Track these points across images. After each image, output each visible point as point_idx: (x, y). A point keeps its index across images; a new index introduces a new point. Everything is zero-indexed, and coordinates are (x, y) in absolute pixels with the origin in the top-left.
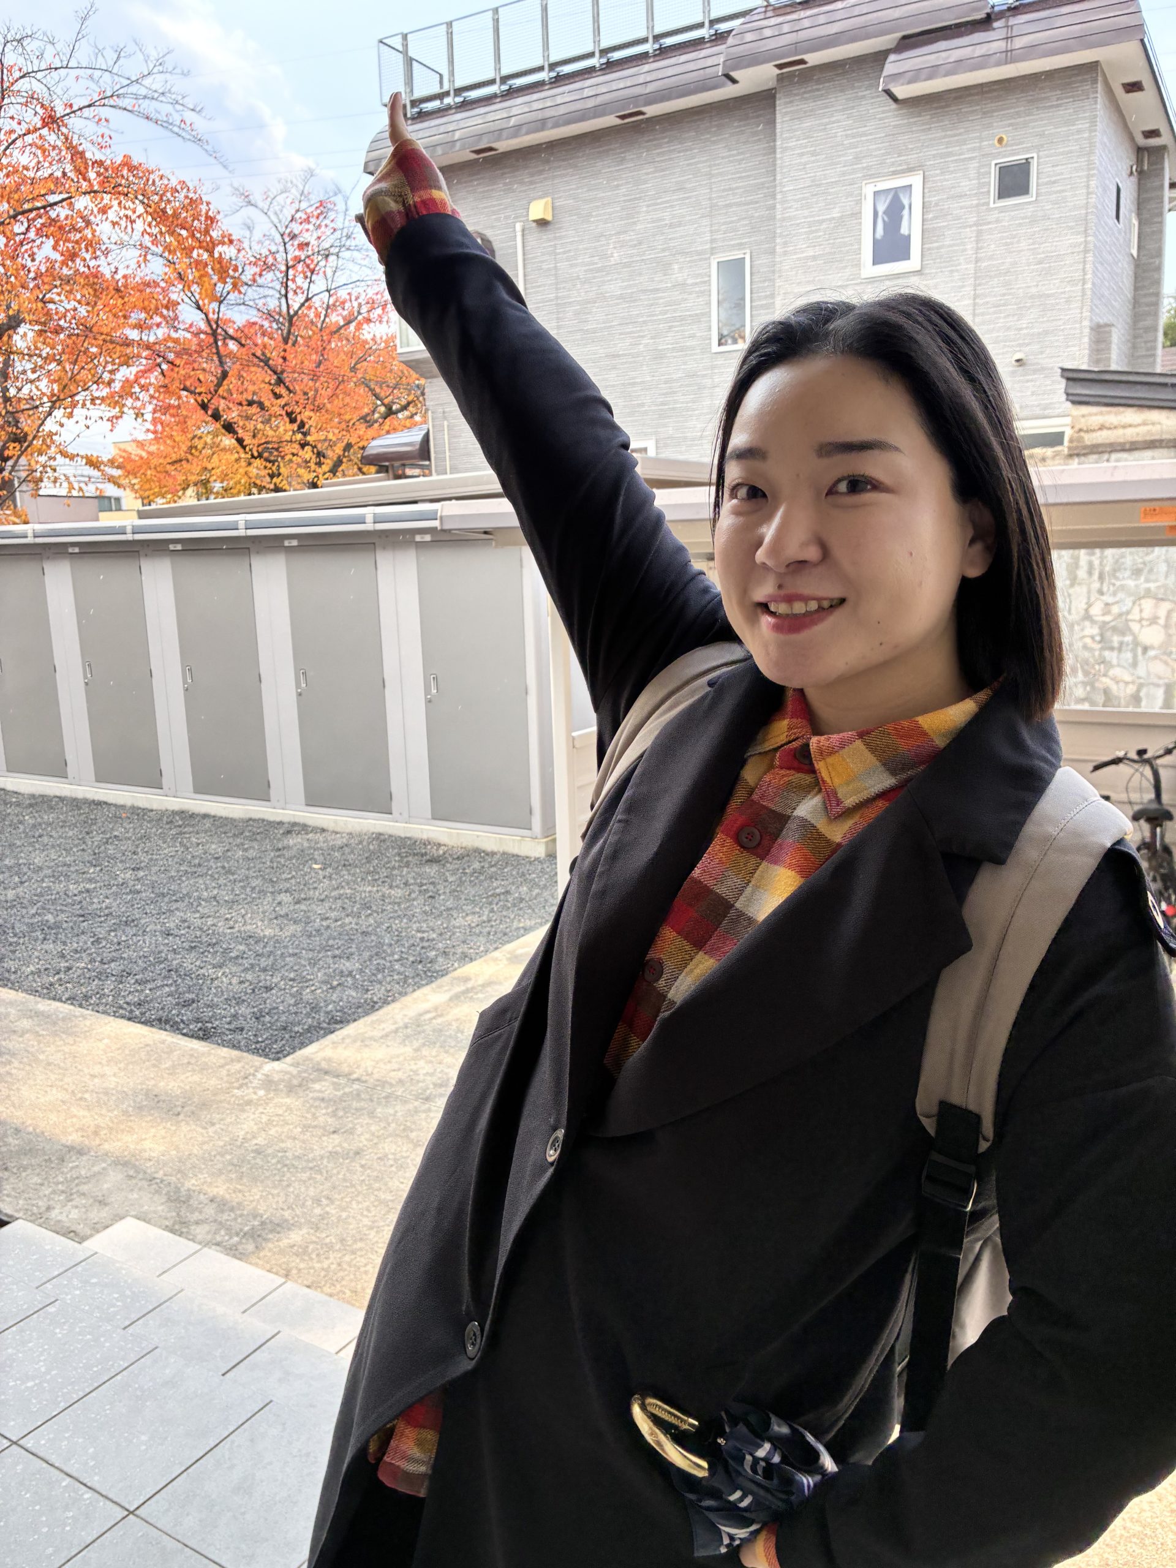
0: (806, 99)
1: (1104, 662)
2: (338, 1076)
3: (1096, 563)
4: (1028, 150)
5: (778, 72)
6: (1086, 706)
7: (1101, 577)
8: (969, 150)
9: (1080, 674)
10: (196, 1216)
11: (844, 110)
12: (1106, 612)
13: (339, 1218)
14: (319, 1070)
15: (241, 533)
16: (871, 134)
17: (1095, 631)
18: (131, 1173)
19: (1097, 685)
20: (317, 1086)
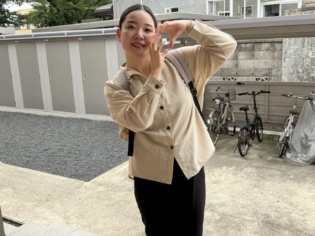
1: (312, 69)
2: (104, 185)
3: (310, 41)
6: (307, 82)
7: (311, 46)
9: (305, 73)
10: (72, 222)
12: (313, 55)
13: (111, 222)
14: (100, 184)
15: (66, 36)
17: (310, 60)
18: (52, 211)
19: (310, 76)
20: (99, 188)
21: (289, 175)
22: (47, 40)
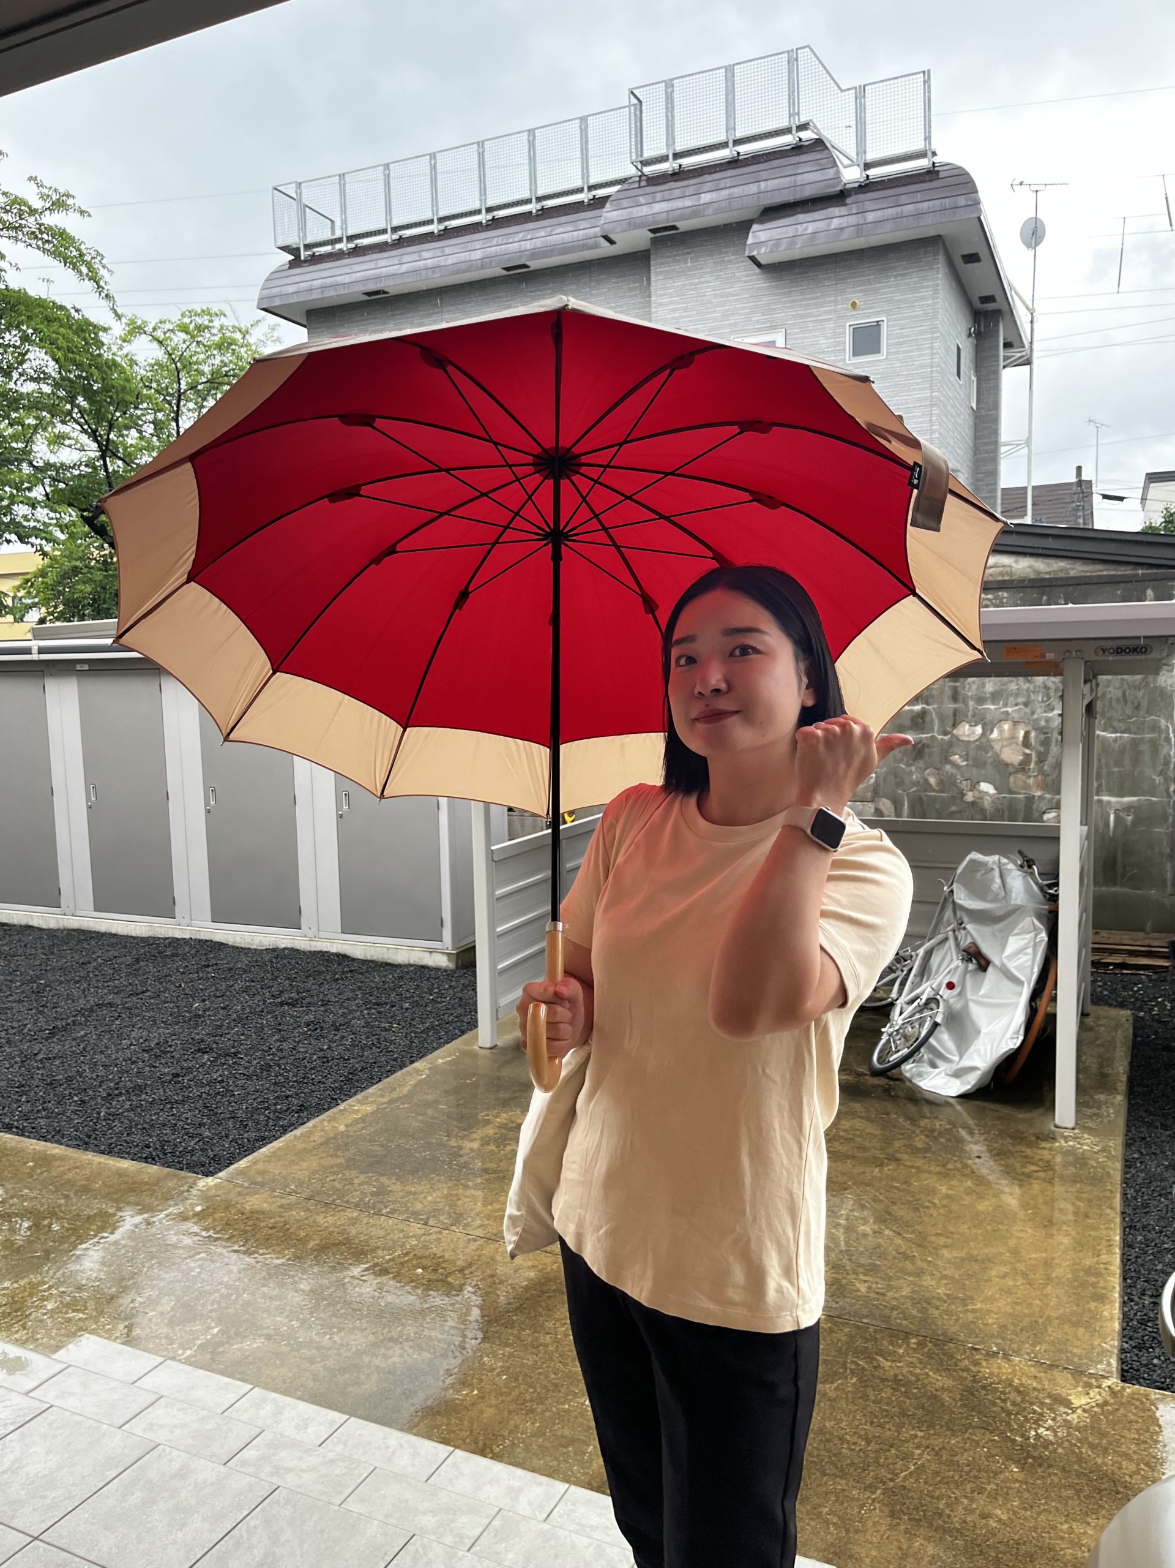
0: (679, 261)
1: (970, 778)
2: (272, 1189)
4: (878, 313)
5: (652, 235)
8: (825, 312)
11: (712, 272)
12: (971, 733)
14: (256, 1184)
16: (737, 295)
17: (962, 750)
20: (254, 1199)
21: (910, 1138)
22: (86, 667)
